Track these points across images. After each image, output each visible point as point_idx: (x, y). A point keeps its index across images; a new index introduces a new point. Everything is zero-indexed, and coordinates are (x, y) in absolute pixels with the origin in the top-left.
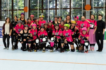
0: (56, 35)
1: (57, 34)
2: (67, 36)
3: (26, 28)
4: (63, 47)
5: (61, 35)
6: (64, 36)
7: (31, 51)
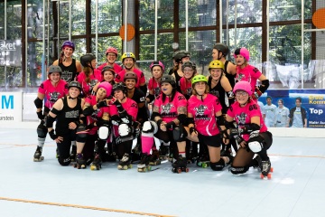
0: (164, 114)
1: (166, 109)
2: (199, 116)
3: (73, 93)
4: (184, 155)
5: (181, 111)
6: (190, 115)
7: (83, 166)
